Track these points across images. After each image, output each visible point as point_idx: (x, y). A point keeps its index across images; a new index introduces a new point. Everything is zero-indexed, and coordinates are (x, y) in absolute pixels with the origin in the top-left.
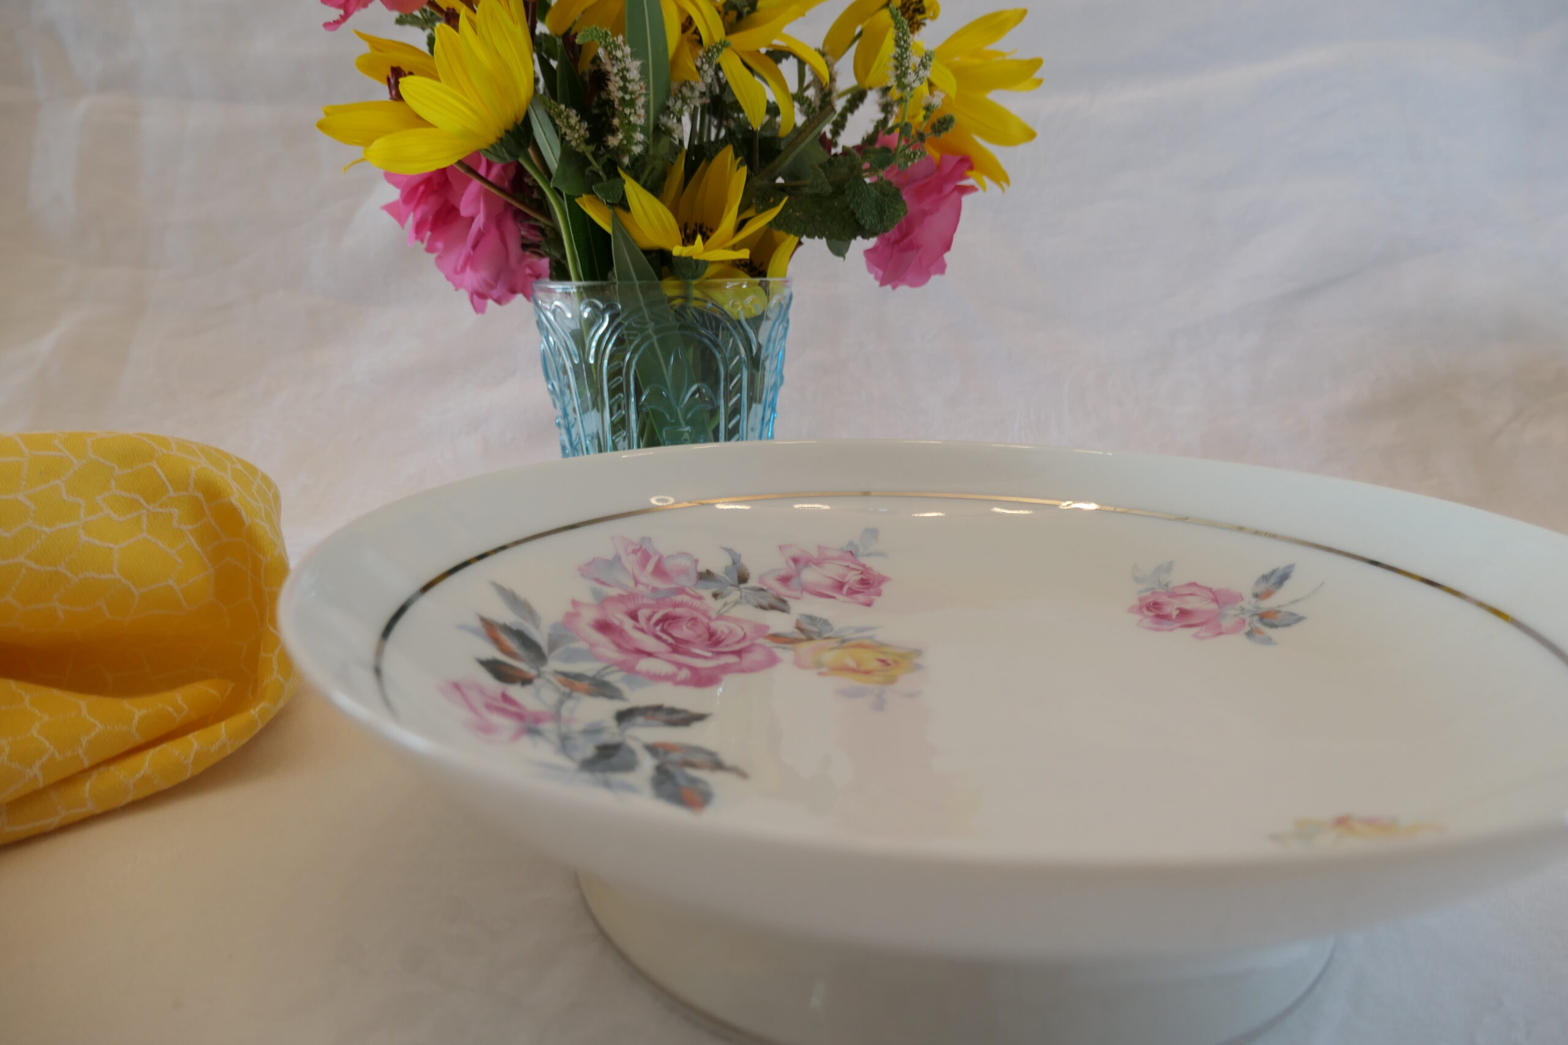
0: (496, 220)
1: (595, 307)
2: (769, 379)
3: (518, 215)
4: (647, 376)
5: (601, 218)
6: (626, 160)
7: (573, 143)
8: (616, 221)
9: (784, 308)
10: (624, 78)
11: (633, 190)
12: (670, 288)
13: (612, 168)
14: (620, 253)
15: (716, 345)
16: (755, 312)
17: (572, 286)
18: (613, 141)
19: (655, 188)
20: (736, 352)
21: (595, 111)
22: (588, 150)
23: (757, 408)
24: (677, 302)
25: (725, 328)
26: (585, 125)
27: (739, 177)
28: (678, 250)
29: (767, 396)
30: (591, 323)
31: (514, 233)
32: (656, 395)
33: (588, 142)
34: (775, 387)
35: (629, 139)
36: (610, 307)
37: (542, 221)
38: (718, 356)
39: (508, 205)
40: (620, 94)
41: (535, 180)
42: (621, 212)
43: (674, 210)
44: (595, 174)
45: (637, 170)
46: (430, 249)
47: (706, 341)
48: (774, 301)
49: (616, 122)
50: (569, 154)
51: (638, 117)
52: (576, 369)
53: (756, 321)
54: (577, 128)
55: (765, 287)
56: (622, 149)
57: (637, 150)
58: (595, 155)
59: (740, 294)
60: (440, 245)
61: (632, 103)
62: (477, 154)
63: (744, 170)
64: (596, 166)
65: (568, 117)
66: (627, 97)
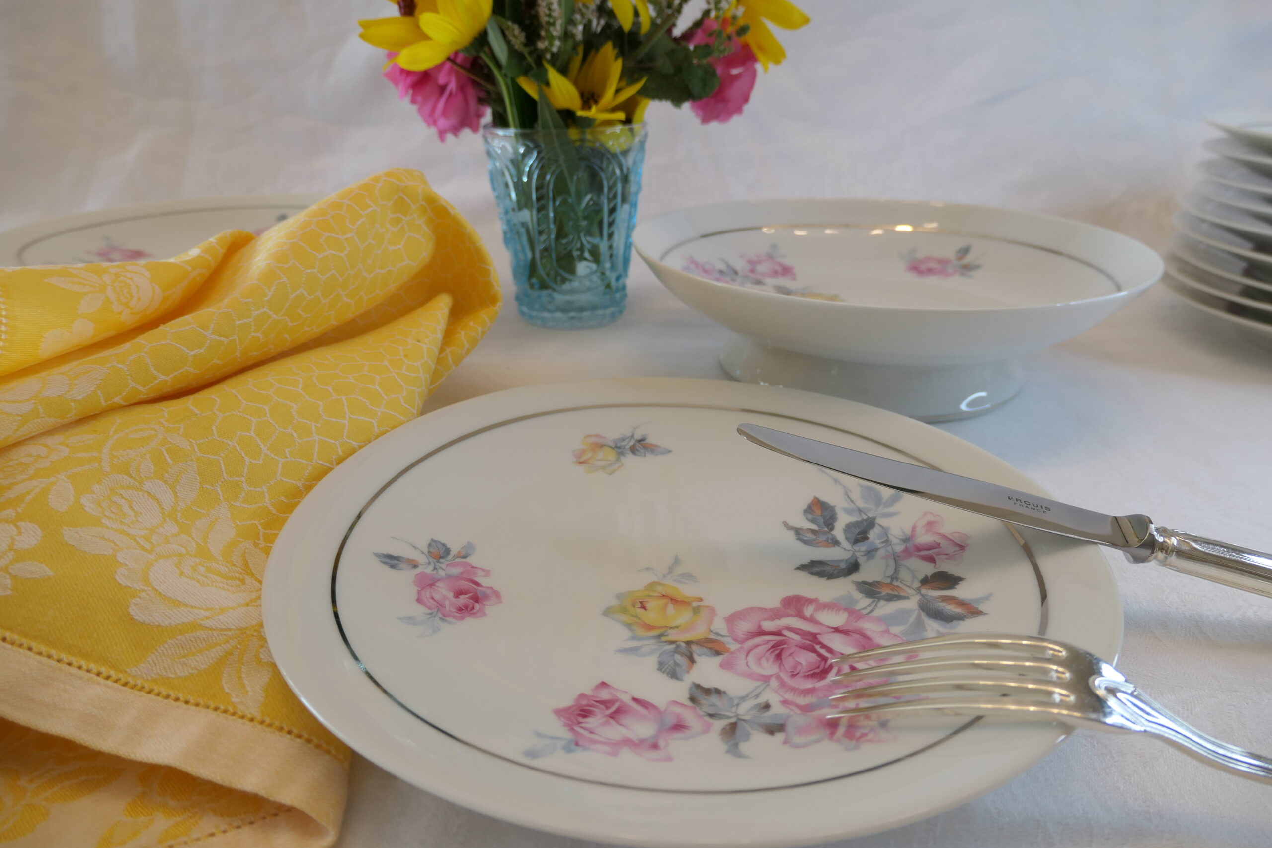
0: (461, 88)
1: (527, 146)
2: (633, 188)
3: (475, 84)
4: (561, 188)
5: (530, 88)
6: (548, 56)
7: (517, 47)
8: (541, 93)
9: (643, 143)
10: (549, 9)
11: (553, 75)
12: (573, 133)
13: (539, 58)
14: (543, 114)
15: (601, 169)
16: (625, 147)
17: (511, 131)
18: (541, 45)
19: (564, 71)
20: (614, 173)
21: (527, 22)
22: (525, 51)
23: (626, 207)
24: (578, 143)
25: (608, 159)
26: (523, 34)
27: (616, 67)
28: (580, 113)
29: (631, 198)
30: (524, 155)
31: (472, 93)
32: (564, 202)
33: (526, 45)
34: (637, 193)
35: (551, 44)
36: (537, 146)
37: (490, 87)
38: (603, 175)
39: (469, 78)
40: (546, 19)
41: (485, 63)
42: (545, 89)
43: (576, 83)
44: (529, 65)
45: (554, 60)
46: (413, 101)
47: (596, 168)
48: (637, 140)
49: (543, 33)
50: (513, 52)
51: (557, 31)
52: (516, 186)
53: (625, 153)
54: (517, 35)
55: (631, 130)
56: (546, 50)
57: (555, 49)
58: (530, 53)
59: (615, 136)
60: (419, 99)
61: (553, 24)
62: (456, 53)
63: (619, 62)
64: (530, 60)
65: (513, 30)
66: (551, 21)
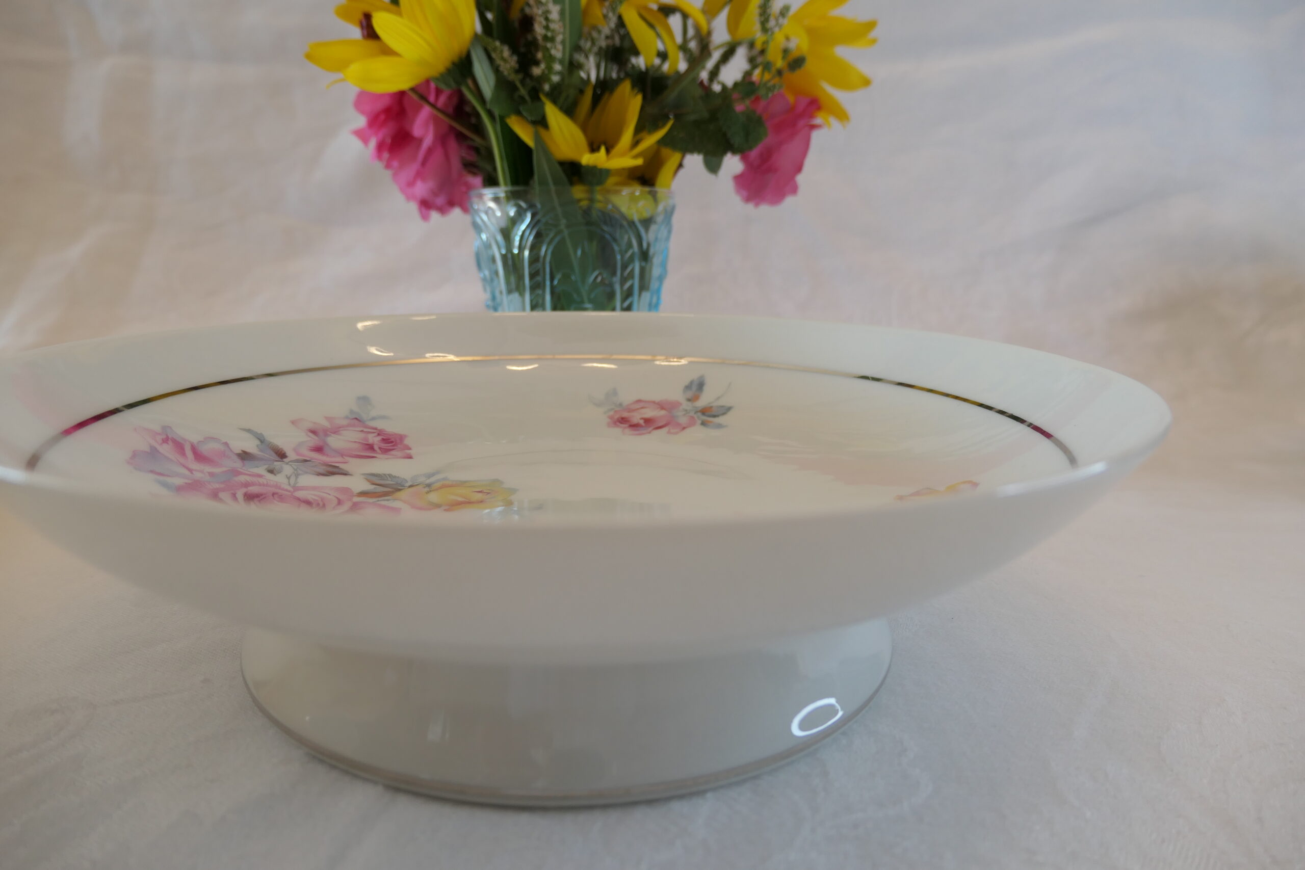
0: (441, 140)
1: (519, 207)
2: (656, 271)
3: (460, 137)
4: (560, 260)
5: (525, 133)
6: (547, 87)
7: (506, 73)
8: (537, 138)
9: (669, 213)
10: (547, 19)
11: (552, 113)
12: (578, 192)
13: (535, 94)
14: (540, 164)
15: (615, 240)
16: (646, 215)
17: (501, 191)
18: (536, 71)
19: (569, 111)
20: (630, 245)
21: (522, 50)
22: (516, 78)
23: (646, 296)
24: (584, 204)
25: (621, 226)
26: (515, 58)
27: (636, 102)
28: (587, 159)
29: (654, 285)
30: (514, 221)
31: (457, 153)
32: (566, 277)
33: (517, 72)
34: (661, 279)
35: (549, 68)
36: (531, 206)
37: (478, 140)
38: (616, 248)
39: (452, 128)
40: (543, 32)
41: (474, 108)
42: (542, 131)
43: (584, 128)
44: (522, 98)
45: (555, 95)
46: (388, 166)
47: (607, 236)
48: (661, 208)
49: (540, 55)
50: (503, 83)
51: (557, 52)
52: (504, 257)
53: (647, 222)
54: (507, 59)
55: (654, 195)
56: (544, 78)
57: (555, 79)
58: (522, 82)
59: (633, 199)
60: (395, 164)
61: (552, 40)
62: (427, 82)
63: (639, 98)
64: (523, 92)
65: (502, 52)
66: (549, 34)
